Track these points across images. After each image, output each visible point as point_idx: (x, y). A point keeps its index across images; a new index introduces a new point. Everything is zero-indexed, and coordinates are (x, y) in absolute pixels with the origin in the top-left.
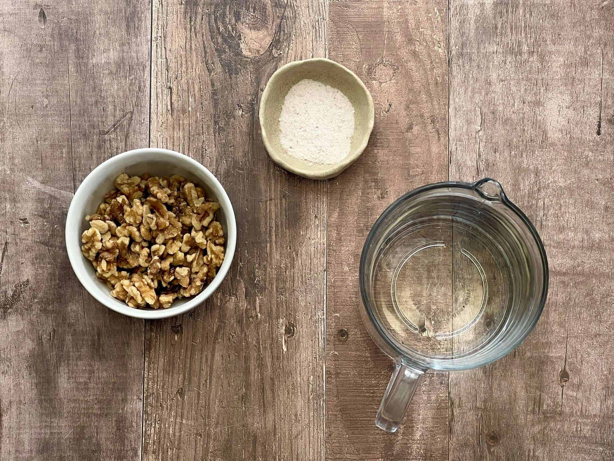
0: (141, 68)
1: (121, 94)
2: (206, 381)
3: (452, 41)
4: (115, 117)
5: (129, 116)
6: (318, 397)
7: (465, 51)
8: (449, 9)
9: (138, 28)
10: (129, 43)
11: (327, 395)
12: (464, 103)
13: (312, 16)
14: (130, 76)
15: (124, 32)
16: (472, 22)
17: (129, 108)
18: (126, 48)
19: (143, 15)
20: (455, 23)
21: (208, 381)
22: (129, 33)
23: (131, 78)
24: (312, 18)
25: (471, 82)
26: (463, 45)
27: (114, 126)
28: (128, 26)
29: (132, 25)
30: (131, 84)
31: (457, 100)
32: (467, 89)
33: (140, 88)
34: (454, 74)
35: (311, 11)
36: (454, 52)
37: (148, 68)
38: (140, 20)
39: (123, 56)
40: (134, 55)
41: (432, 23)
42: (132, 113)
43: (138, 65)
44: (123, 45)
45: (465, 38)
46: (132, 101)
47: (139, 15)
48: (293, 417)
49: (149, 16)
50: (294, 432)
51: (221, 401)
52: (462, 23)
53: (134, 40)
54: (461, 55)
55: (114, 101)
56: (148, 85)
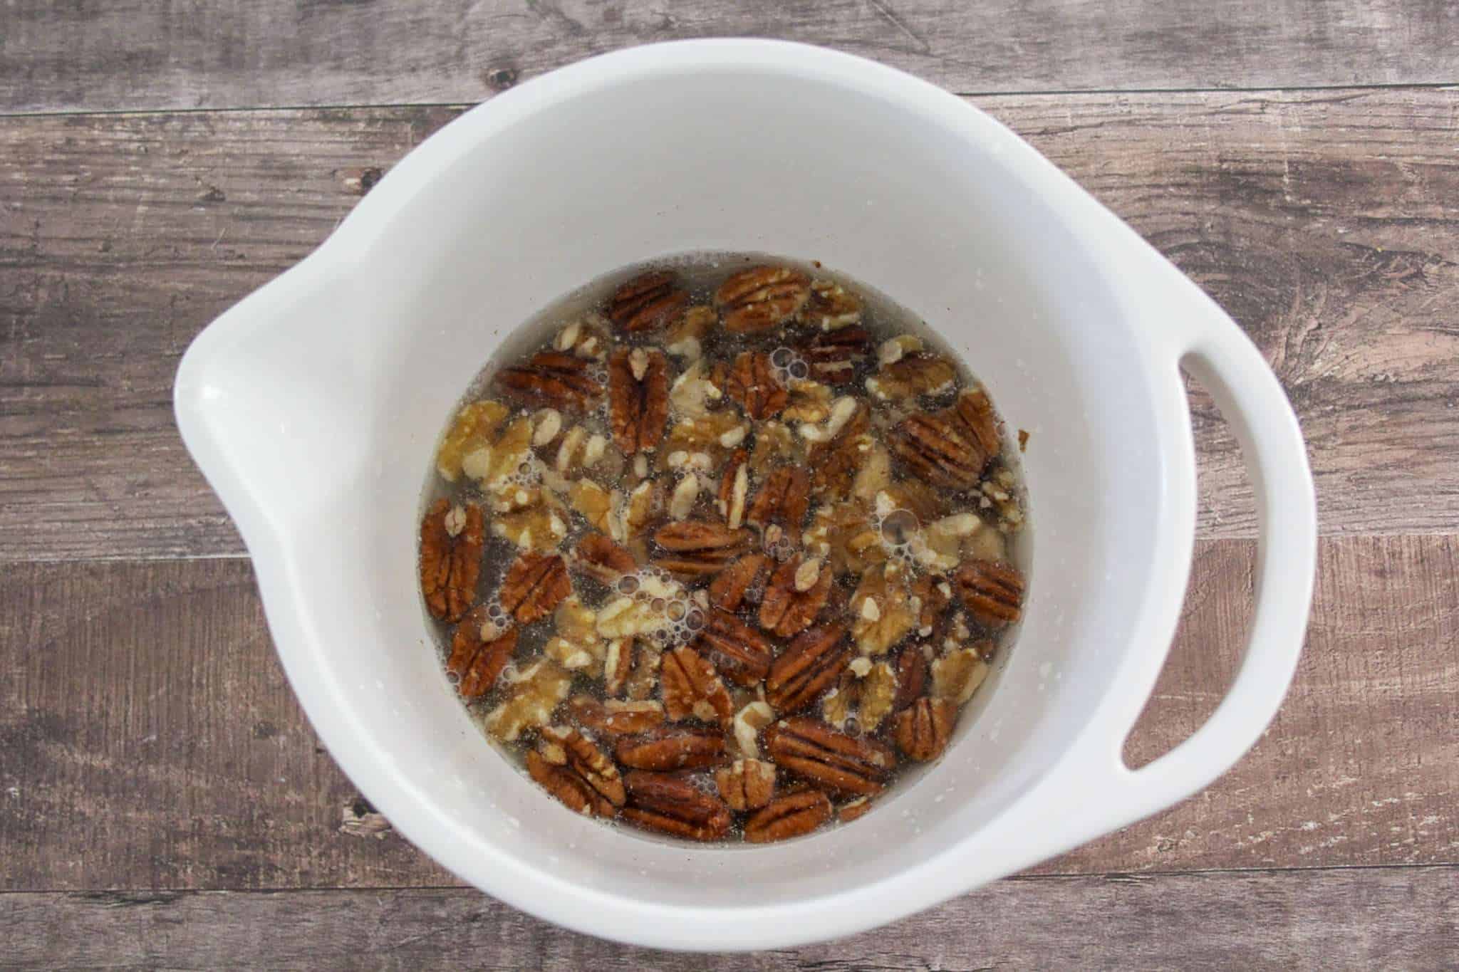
0: (1044, 72)
1: (974, 26)
2: (241, 257)
3: (1181, 884)
4: (914, 13)
5: (919, 45)
6: (195, 541)
7: (1155, 920)
8: (1272, 872)
9: (1147, 59)
10: (1105, 39)
11: (197, 563)
12: (1004, 921)
13: (1223, 495)
14: (1021, 44)
15: (1132, 27)
16: (1239, 940)
17: (938, 46)
18: (1093, 32)
19: (1181, 70)
20: (1231, 889)
21: (240, 262)
22: (1132, 38)
23: (1017, 47)
24: (1215, 495)
25: (1066, 941)
26: (1172, 915)
27: (891, 13)
28: (1149, 36)
29: (1154, 44)
30: (1001, 49)
31: (1014, 902)
32: (1047, 929)
33: (993, 69)
34: (1089, 893)
35: (1234, 491)
36: (1148, 888)
37: (1046, 87)
38: (1168, 64)
39: (1072, 26)
40: (1077, 52)
41: (1228, 824)
42: (926, 53)
43: (1052, 62)
44: (1101, 24)
45: (1192, 919)
46: (956, 52)
47: (1180, 62)
48: (142, 478)
49: (1182, 83)
50: (106, 482)
51: (188, 295)
52: (1236, 911)
53: (1116, 50)
54: (1143, 909)
55: (953, 11)
56: (1000, 87)
